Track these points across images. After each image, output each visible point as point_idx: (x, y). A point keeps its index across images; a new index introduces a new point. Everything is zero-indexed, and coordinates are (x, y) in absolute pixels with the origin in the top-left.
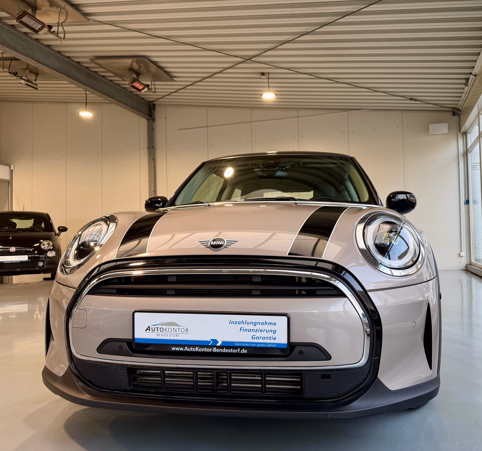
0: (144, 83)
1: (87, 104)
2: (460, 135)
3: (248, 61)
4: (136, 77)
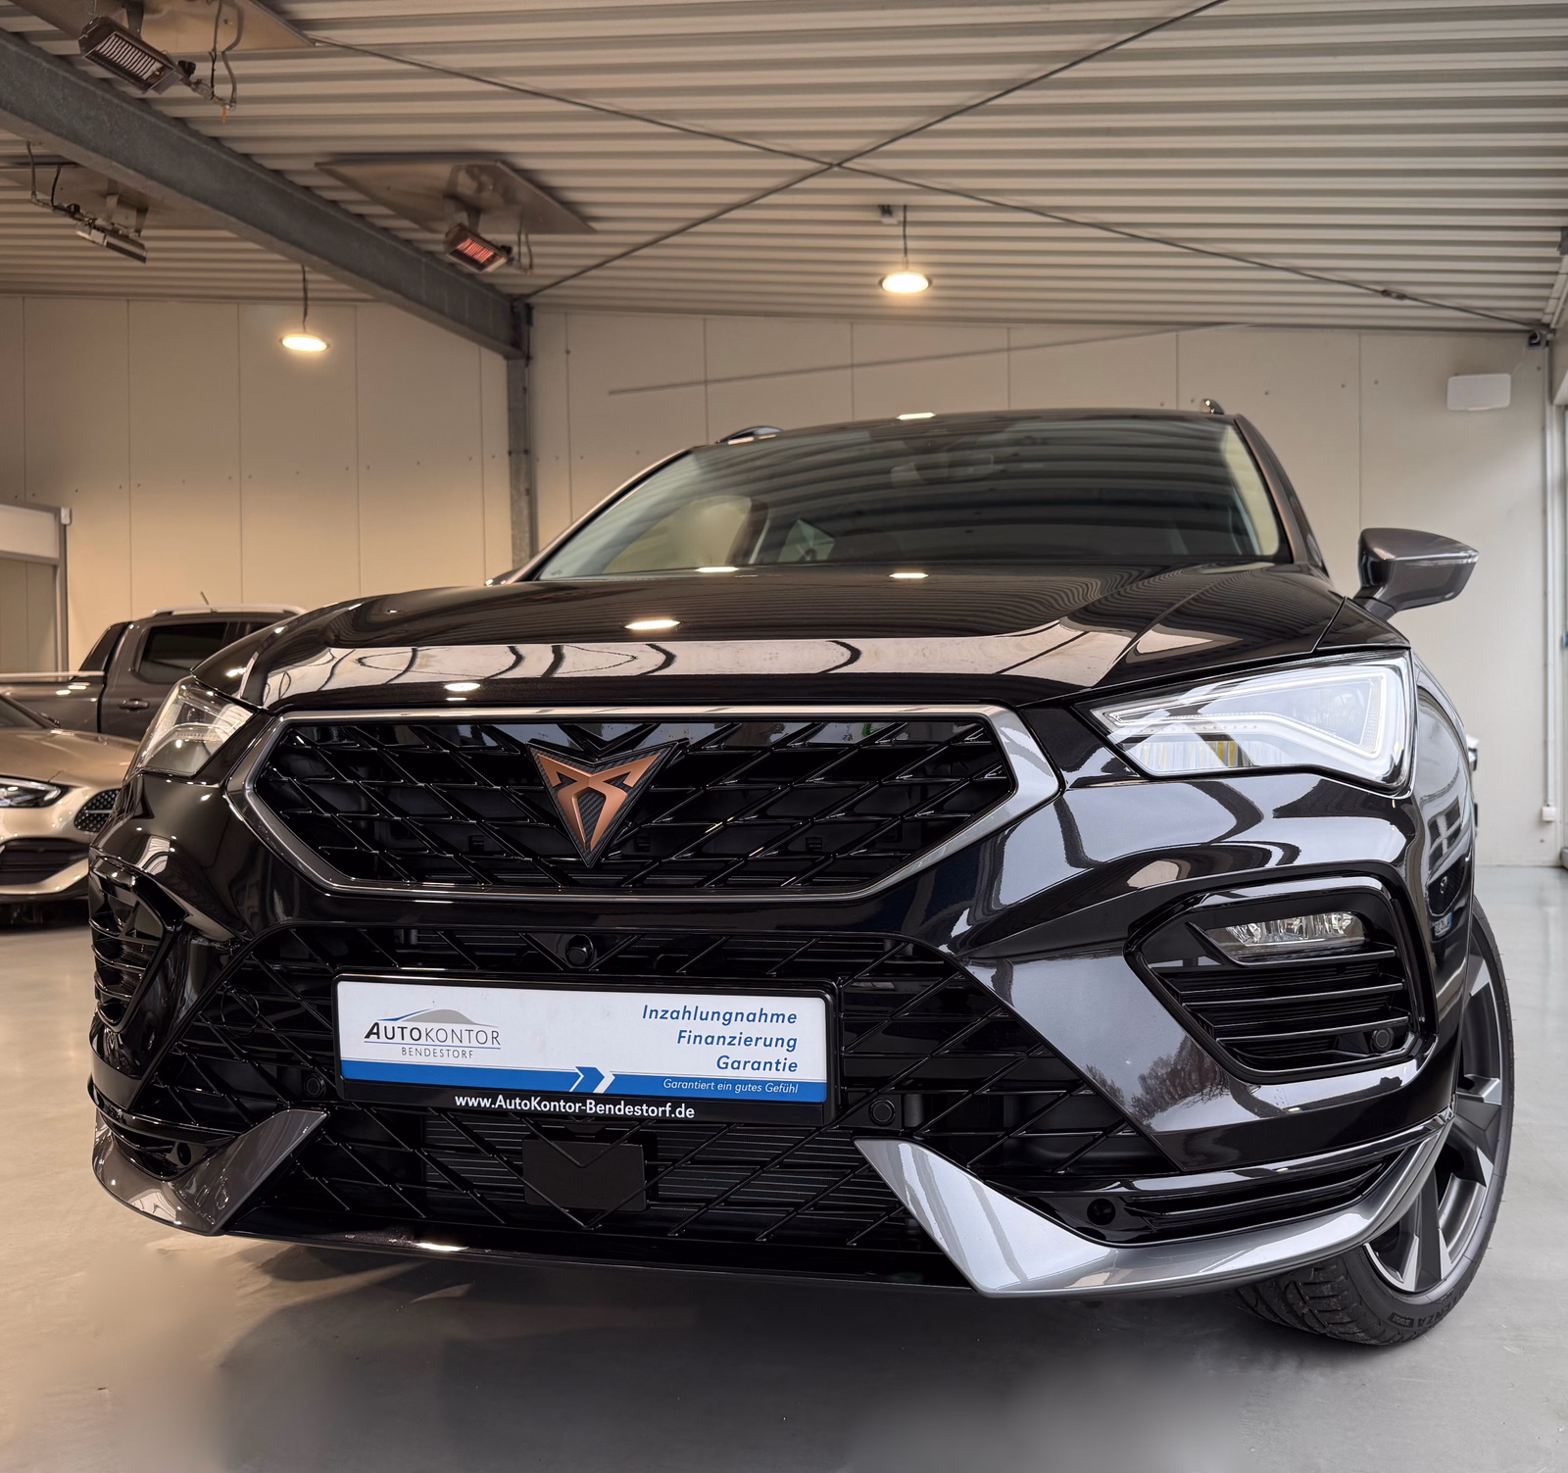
0: (494, 243)
1: (309, 303)
2: (1552, 414)
3: (836, 169)
4: (466, 223)
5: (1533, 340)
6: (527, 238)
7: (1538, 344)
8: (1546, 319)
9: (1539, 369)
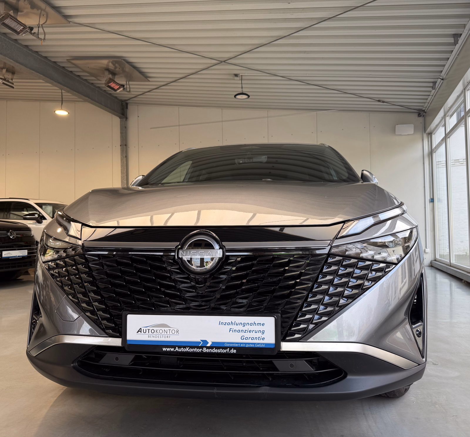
0: (119, 83)
1: (63, 102)
2: (425, 136)
3: (223, 63)
4: (111, 78)
5: (419, 115)
6: (129, 83)
7: (421, 116)
8: (424, 109)
9: (421, 123)
